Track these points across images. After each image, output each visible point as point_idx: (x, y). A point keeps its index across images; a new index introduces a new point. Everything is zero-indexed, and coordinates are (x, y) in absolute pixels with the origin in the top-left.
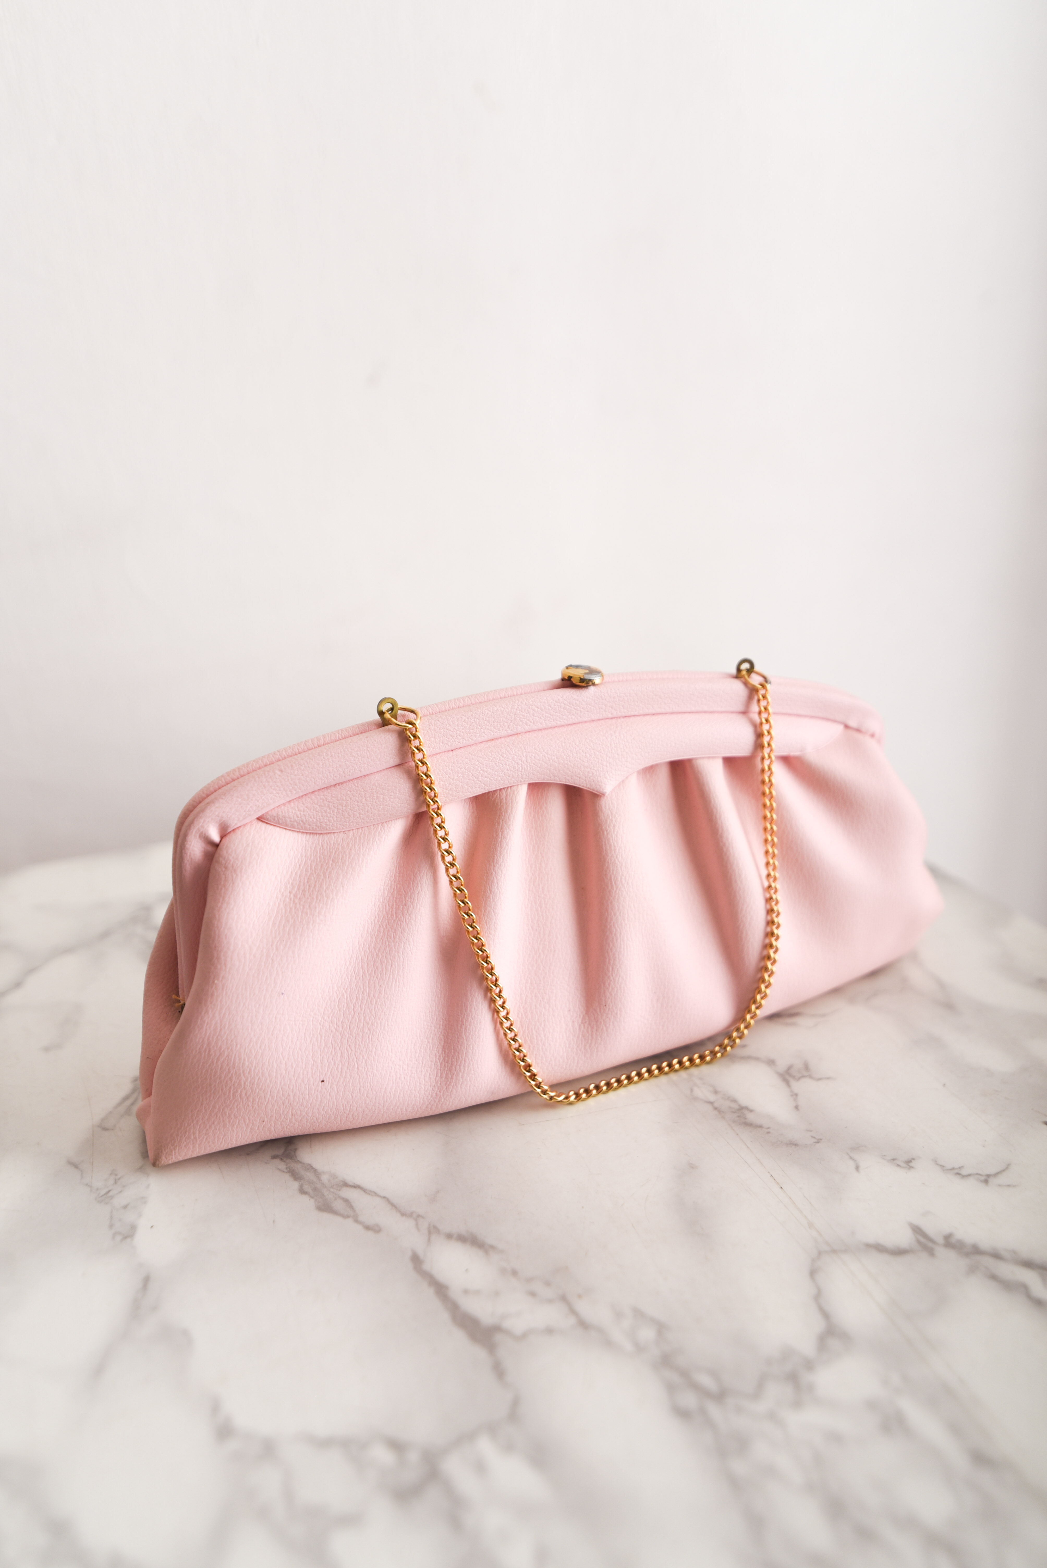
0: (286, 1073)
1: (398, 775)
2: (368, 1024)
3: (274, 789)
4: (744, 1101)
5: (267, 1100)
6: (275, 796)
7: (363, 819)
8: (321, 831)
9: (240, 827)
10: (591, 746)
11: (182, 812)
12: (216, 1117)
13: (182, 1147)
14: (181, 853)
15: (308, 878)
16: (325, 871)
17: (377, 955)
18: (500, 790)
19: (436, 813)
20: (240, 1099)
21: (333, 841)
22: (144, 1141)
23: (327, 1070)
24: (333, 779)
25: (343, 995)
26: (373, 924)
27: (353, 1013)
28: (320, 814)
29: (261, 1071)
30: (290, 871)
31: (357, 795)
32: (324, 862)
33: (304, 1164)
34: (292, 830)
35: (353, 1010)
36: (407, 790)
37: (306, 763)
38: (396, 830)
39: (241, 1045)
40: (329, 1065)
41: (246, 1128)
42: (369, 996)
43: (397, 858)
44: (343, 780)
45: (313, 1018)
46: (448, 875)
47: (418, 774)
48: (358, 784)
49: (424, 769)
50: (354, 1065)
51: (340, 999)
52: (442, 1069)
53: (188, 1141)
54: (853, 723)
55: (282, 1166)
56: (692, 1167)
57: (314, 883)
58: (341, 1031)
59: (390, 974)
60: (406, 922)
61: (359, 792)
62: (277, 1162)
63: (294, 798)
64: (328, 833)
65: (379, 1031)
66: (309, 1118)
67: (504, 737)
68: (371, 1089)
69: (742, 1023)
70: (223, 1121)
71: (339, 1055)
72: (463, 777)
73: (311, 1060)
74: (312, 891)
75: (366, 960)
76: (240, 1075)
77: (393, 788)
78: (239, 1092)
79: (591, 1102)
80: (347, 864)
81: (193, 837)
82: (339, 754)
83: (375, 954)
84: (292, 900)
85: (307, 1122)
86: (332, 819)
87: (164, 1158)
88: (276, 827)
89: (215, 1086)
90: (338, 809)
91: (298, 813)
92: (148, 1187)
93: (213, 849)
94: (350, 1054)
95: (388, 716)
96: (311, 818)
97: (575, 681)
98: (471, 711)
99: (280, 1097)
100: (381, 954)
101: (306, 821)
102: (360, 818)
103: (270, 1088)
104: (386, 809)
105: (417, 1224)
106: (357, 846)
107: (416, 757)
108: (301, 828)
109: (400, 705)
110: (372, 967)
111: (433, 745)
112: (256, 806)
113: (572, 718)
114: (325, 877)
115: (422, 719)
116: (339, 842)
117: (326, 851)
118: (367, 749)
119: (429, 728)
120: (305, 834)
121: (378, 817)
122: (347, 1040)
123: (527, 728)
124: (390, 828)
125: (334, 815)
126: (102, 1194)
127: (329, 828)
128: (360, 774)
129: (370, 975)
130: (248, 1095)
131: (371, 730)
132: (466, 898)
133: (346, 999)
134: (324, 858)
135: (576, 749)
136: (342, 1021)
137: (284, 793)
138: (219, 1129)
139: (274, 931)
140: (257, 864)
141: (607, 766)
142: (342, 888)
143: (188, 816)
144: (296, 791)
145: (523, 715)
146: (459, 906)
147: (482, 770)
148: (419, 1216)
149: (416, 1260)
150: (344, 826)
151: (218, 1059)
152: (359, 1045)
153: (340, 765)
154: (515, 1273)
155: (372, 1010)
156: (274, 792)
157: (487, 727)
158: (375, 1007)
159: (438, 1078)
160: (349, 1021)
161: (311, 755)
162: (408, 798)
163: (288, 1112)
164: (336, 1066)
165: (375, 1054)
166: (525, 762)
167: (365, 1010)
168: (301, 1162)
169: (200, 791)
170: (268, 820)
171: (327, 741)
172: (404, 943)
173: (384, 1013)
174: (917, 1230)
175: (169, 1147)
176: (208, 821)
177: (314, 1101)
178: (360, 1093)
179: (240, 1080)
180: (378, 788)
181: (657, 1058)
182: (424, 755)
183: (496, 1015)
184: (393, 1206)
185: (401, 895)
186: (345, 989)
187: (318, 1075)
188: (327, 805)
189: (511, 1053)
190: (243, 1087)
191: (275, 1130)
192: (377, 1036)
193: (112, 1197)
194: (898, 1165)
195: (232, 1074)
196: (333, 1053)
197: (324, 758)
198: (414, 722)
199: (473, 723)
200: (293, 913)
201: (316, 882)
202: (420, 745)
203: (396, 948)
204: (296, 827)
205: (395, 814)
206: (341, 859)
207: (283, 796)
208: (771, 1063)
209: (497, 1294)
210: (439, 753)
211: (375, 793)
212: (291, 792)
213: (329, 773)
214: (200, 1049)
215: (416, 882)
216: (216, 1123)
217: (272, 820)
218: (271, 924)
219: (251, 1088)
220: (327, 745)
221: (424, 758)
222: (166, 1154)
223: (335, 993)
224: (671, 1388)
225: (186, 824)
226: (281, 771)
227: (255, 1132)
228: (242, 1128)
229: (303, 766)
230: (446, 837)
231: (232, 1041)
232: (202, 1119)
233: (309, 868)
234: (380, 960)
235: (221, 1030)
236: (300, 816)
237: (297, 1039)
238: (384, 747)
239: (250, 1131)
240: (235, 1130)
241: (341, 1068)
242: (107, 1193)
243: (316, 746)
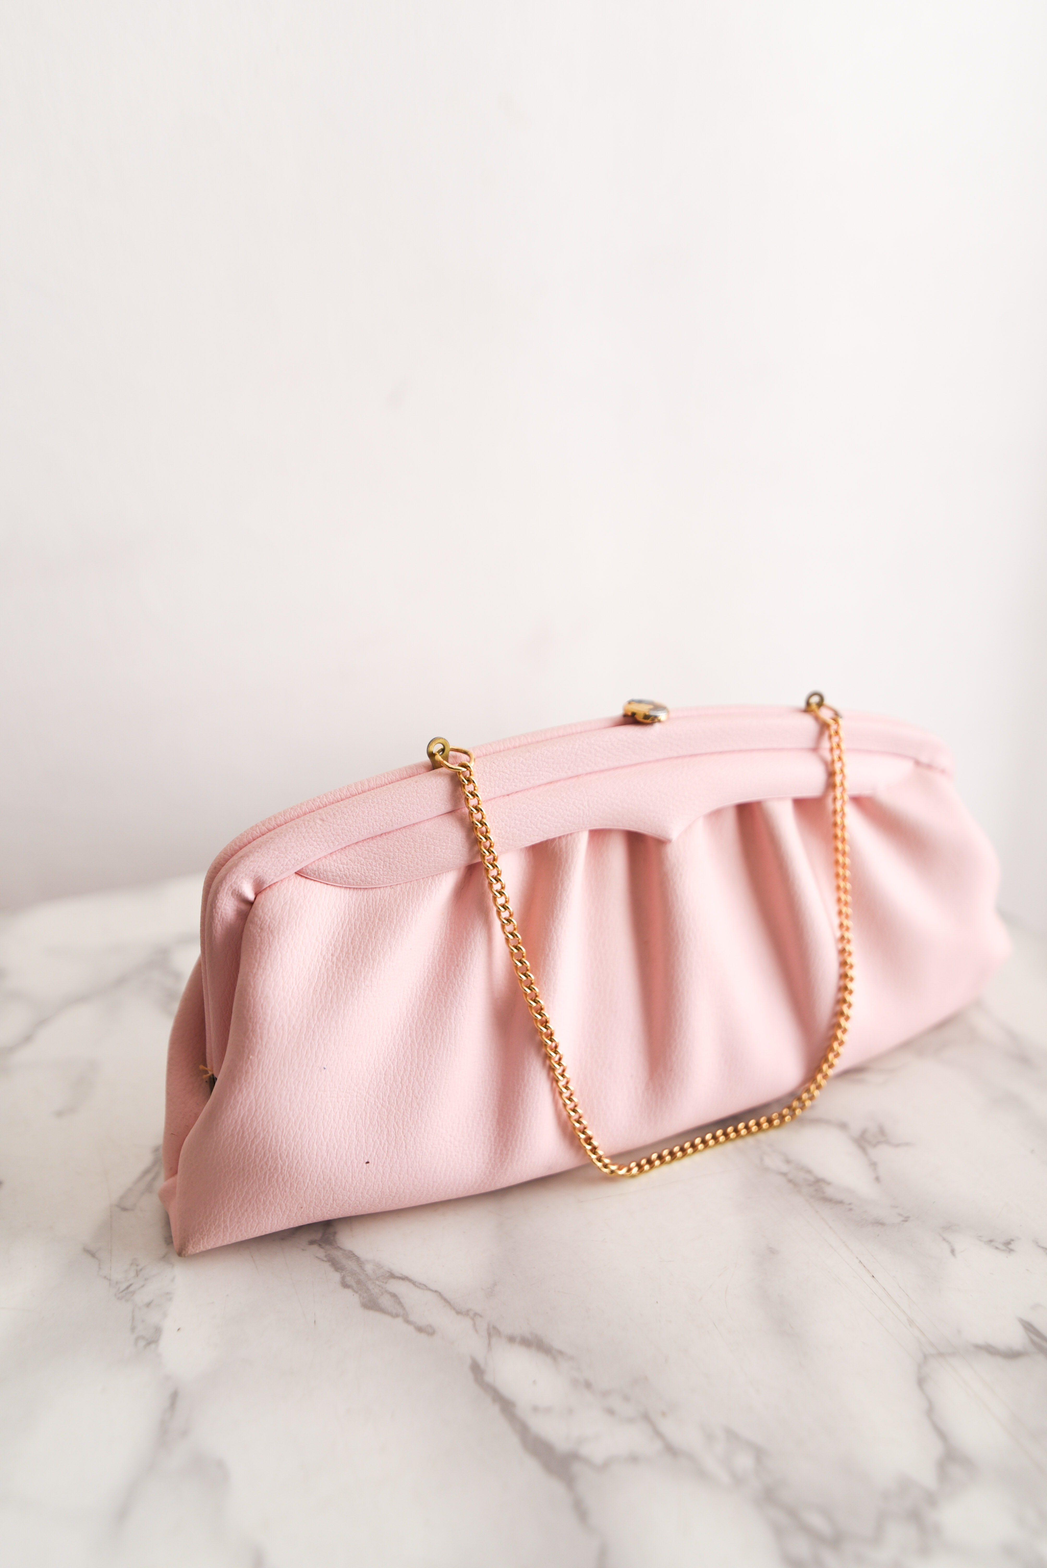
0: (327, 1155)
1: (450, 823)
2: (417, 1098)
3: (314, 841)
4: (821, 1172)
5: (306, 1185)
6: (316, 848)
7: (412, 872)
8: (366, 886)
9: (277, 882)
10: (657, 789)
11: (212, 865)
12: (250, 1204)
13: (211, 1237)
14: (211, 912)
15: (352, 939)
16: (371, 930)
17: (427, 1021)
18: (560, 837)
19: (492, 865)
20: (276, 1185)
21: (379, 897)
22: (168, 1223)
23: (372, 1150)
24: (380, 828)
25: (390, 1067)
26: (422, 987)
27: (401, 1086)
28: (365, 867)
29: (300, 1154)
30: (333, 931)
31: (406, 846)
32: (370, 920)
33: (345, 1250)
34: (334, 886)
35: (401, 1083)
36: (460, 839)
37: (350, 812)
38: (447, 883)
39: (278, 1126)
40: (374, 1144)
41: (283, 1215)
42: (418, 1067)
43: (448, 913)
44: (391, 829)
45: (357, 1093)
46: (505, 933)
47: (473, 822)
48: (406, 833)
49: (479, 816)
50: (402, 1143)
51: (386, 1071)
52: (496, 1144)
53: (218, 1230)
54: (924, 759)
55: (321, 1253)
56: (773, 1251)
57: (359, 944)
58: (388, 1107)
59: (441, 1042)
60: (458, 984)
61: (407, 842)
62: (315, 1248)
63: (337, 849)
64: (374, 888)
65: (429, 1106)
66: (351, 1203)
67: (565, 779)
68: (420, 1169)
69: (812, 1084)
70: (257, 1207)
71: (385, 1133)
72: (520, 824)
73: (355, 1140)
74: (357, 953)
75: (415, 1027)
76: (277, 1158)
77: (445, 837)
78: (276, 1177)
79: (654, 1173)
80: (395, 923)
81: (225, 895)
82: (386, 800)
83: (424, 1020)
84: (335, 963)
85: (349, 1206)
86: (378, 873)
87: (190, 1247)
88: (316, 882)
89: (248, 1171)
90: (384, 861)
91: (341, 866)
92: (173, 1280)
93: (247, 908)
94: (398, 1131)
95: (439, 757)
96: (355, 872)
97: (640, 718)
98: (529, 752)
99: (321, 1182)
100: (431, 1021)
101: (350, 875)
102: (409, 871)
103: (310, 1172)
104: (438, 861)
105: (474, 1325)
106: (405, 902)
107: (470, 804)
108: (344, 883)
109: (452, 745)
110: (421, 1035)
111: (488, 790)
112: (294, 859)
113: (635, 758)
114: (371, 937)
115: (476, 761)
116: (385, 898)
117: (371, 908)
118: (417, 795)
119: (484, 771)
120: (348, 889)
121: (429, 870)
122: (395, 1117)
123: (589, 770)
124: (441, 881)
125: (380, 868)
126: (122, 1289)
127: (375, 882)
128: (408, 823)
129: (419, 1044)
130: (285, 1181)
131: (420, 774)
132: (523, 957)
133: (393, 1071)
134: (369, 916)
135: (641, 792)
136: (389, 1096)
137: (326, 844)
138: (253, 1217)
139: (315, 999)
140: (296, 925)
141: (673, 810)
142: (389, 949)
143: (219, 871)
144: (338, 842)
145: (584, 756)
146: (516, 966)
147: (540, 816)
148: (476, 1314)
149: (477, 1370)
150: (391, 880)
151: (253, 1142)
152: (408, 1122)
153: (387, 813)
154: (588, 1385)
155: (421, 1082)
156: (315, 843)
157: (546, 769)
158: (424, 1079)
159: (492, 1155)
160: (396, 1095)
161: (355, 802)
162: (461, 848)
163: (329, 1197)
164: (383, 1145)
165: (425, 1131)
166: (587, 806)
167: (413, 1083)
168: (341, 1249)
169: (232, 842)
170: (307, 874)
171: (371, 786)
172: (457, 1008)
173: (435, 1085)
174: (1029, 1327)
175: (196, 1236)
176: (242, 878)
177: (358, 1184)
178: (408, 1174)
179: (277, 1164)
180: (428, 838)
181: (722, 1123)
182: (478, 801)
183: (554, 1084)
184: (446, 1301)
185: (452, 955)
186: (392, 1060)
187: (363, 1156)
188: (372, 857)
189: (569, 1125)
190: (280, 1171)
191: (314, 1216)
192: (427, 1111)
193: (133, 1293)
194: (997, 1248)
195: (268, 1158)
196: (379, 1132)
197: (369, 805)
198: (469, 764)
199: (531, 764)
200: (336, 979)
201: (360, 944)
202: (475, 790)
203: (448, 1014)
204: (339, 882)
205: (447, 866)
206: (389, 918)
207: (324, 848)
208: (843, 1126)
209: (570, 1411)
210: (494, 798)
211: (425, 843)
212: (333, 843)
213: (375, 821)
214: (233, 1130)
215: (469, 940)
216: (249, 1210)
217: (312, 875)
218: (312, 991)
219: (289, 1173)
220: (372, 791)
221: (479, 804)
222: (194, 1243)
223: (381, 1065)
224: (779, 1532)
225: (216, 880)
226: (323, 820)
227: (292, 1219)
228: (278, 1216)
229: (347, 814)
230: (502, 890)
231: (268, 1122)
232: (234, 1206)
233: (353, 927)
234: (430, 1026)
235: (256, 1110)
236: (343, 870)
237: (340, 1118)
238: (435, 793)
239: (287, 1218)
240: (270, 1218)
241: (388, 1148)
242: (128, 1287)
243: (360, 791)
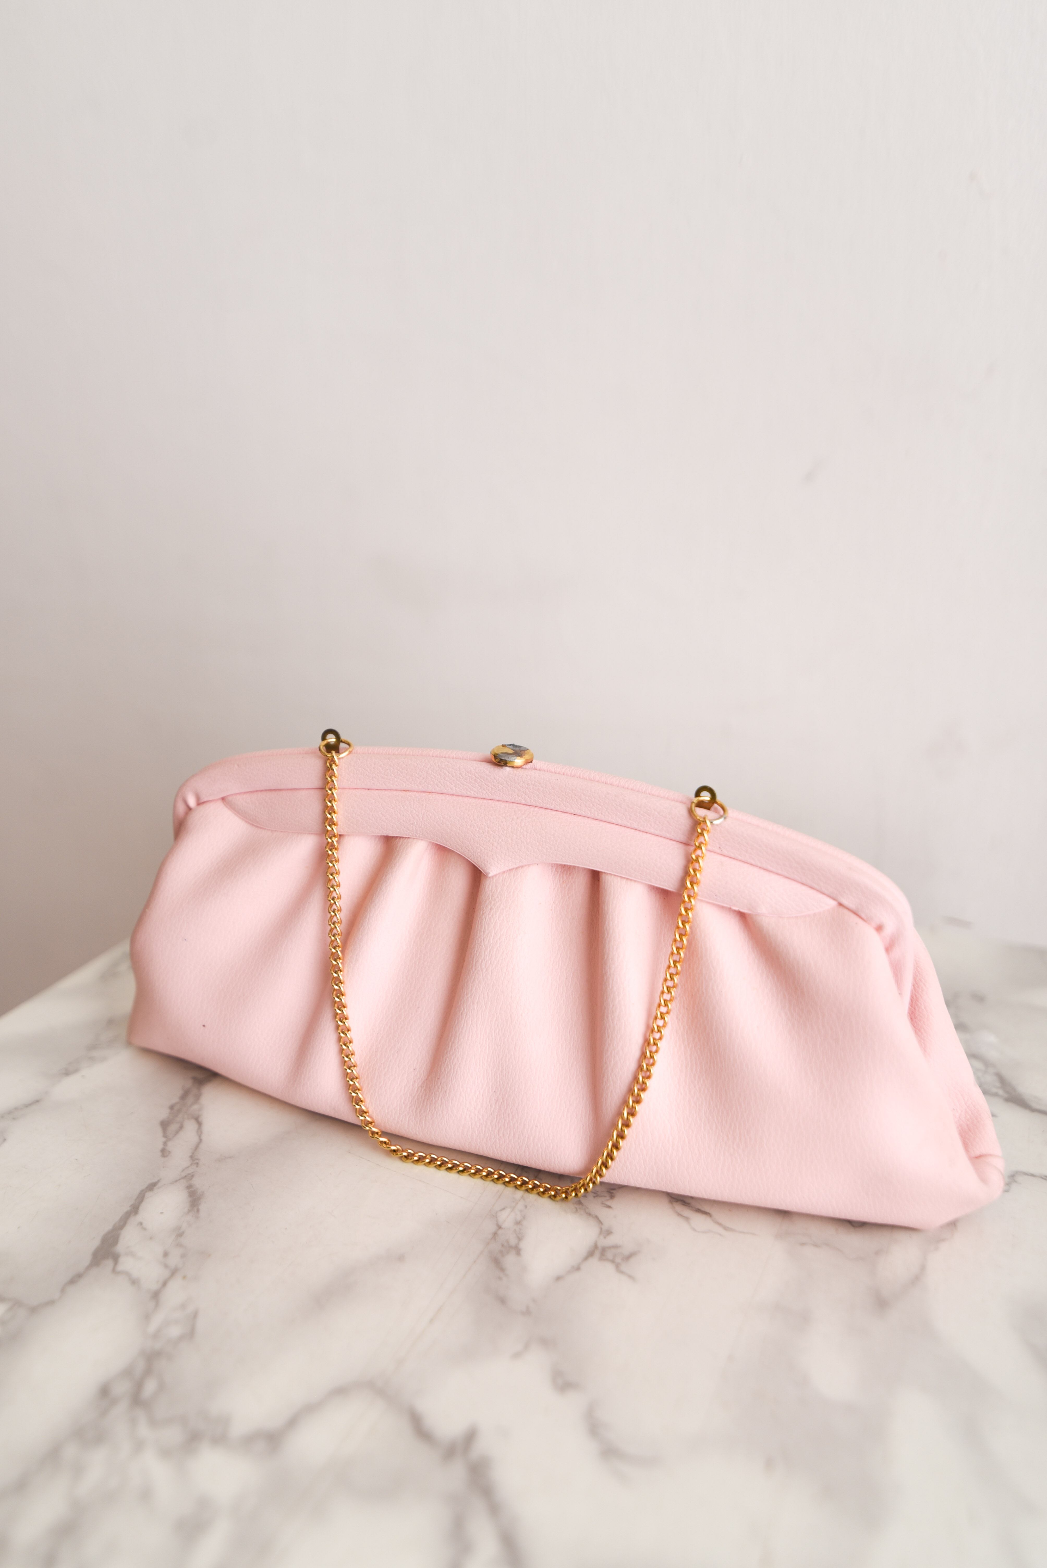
0: (180, 1006)
1: (316, 796)
3: (232, 779)
5: (169, 1021)
6: (233, 785)
7: (284, 824)
8: (257, 824)
9: (209, 801)
10: (487, 824)
20: (154, 1012)
21: (261, 836)
23: (208, 1018)
24: (273, 784)
25: (236, 963)
28: (257, 810)
29: (165, 995)
31: (284, 803)
33: (200, 1092)
34: (240, 817)
35: (238, 979)
40: (210, 1015)
44: (281, 787)
45: (209, 971)
50: (227, 1024)
51: (233, 965)
54: (849, 903)
55: (188, 1085)
56: (401, 1258)
58: (225, 992)
63: (247, 791)
64: (261, 828)
65: (251, 1006)
68: (238, 1052)
71: (219, 1010)
73: (200, 1004)
81: (179, 799)
86: (263, 817)
88: (229, 810)
93: (189, 812)
94: (226, 1014)
96: (251, 811)
97: (500, 758)
99: (176, 1023)
101: (247, 812)
103: (170, 1013)
105: (187, 1167)
108: (245, 817)
112: (219, 788)
113: (482, 793)
119: (350, 764)
120: (247, 823)
121: (294, 827)
122: (227, 1002)
123: (438, 789)
128: (291, 787)
130: (158, 1011)
135: (471, 821)
136: (228, 984)
137: (239, 784)
139: (192, 888)
141: (497, 848)
144: (247, 785)
145: (434, 776)
148: (197, 1163)
149: (151, 1187)
152: (234, 1010)
154: (180, 1235)
156: (233, 782)
157: (400, 777)
163: (182, 1039)
164: (215, 1019)
166: (421, 818)
167: (245, 983)
170: (227, 802)
176: (188, 790)
177: (198, 1039)
178: (230, 1051)
180: (298, 802)
184: (197, 1147)
187: (202, 1019)
196: (216, 1007)
204: (242, 815)
207: (238, 787)
209: (152, 1238)
211: (296, 806)
212: (244, 785)
216: (145, 1024)
217: (229, 804)
219: (159, 1006)
226: (239, 767)
236: (244, 806)
237: (193, 983)
241: (218, 1022)
